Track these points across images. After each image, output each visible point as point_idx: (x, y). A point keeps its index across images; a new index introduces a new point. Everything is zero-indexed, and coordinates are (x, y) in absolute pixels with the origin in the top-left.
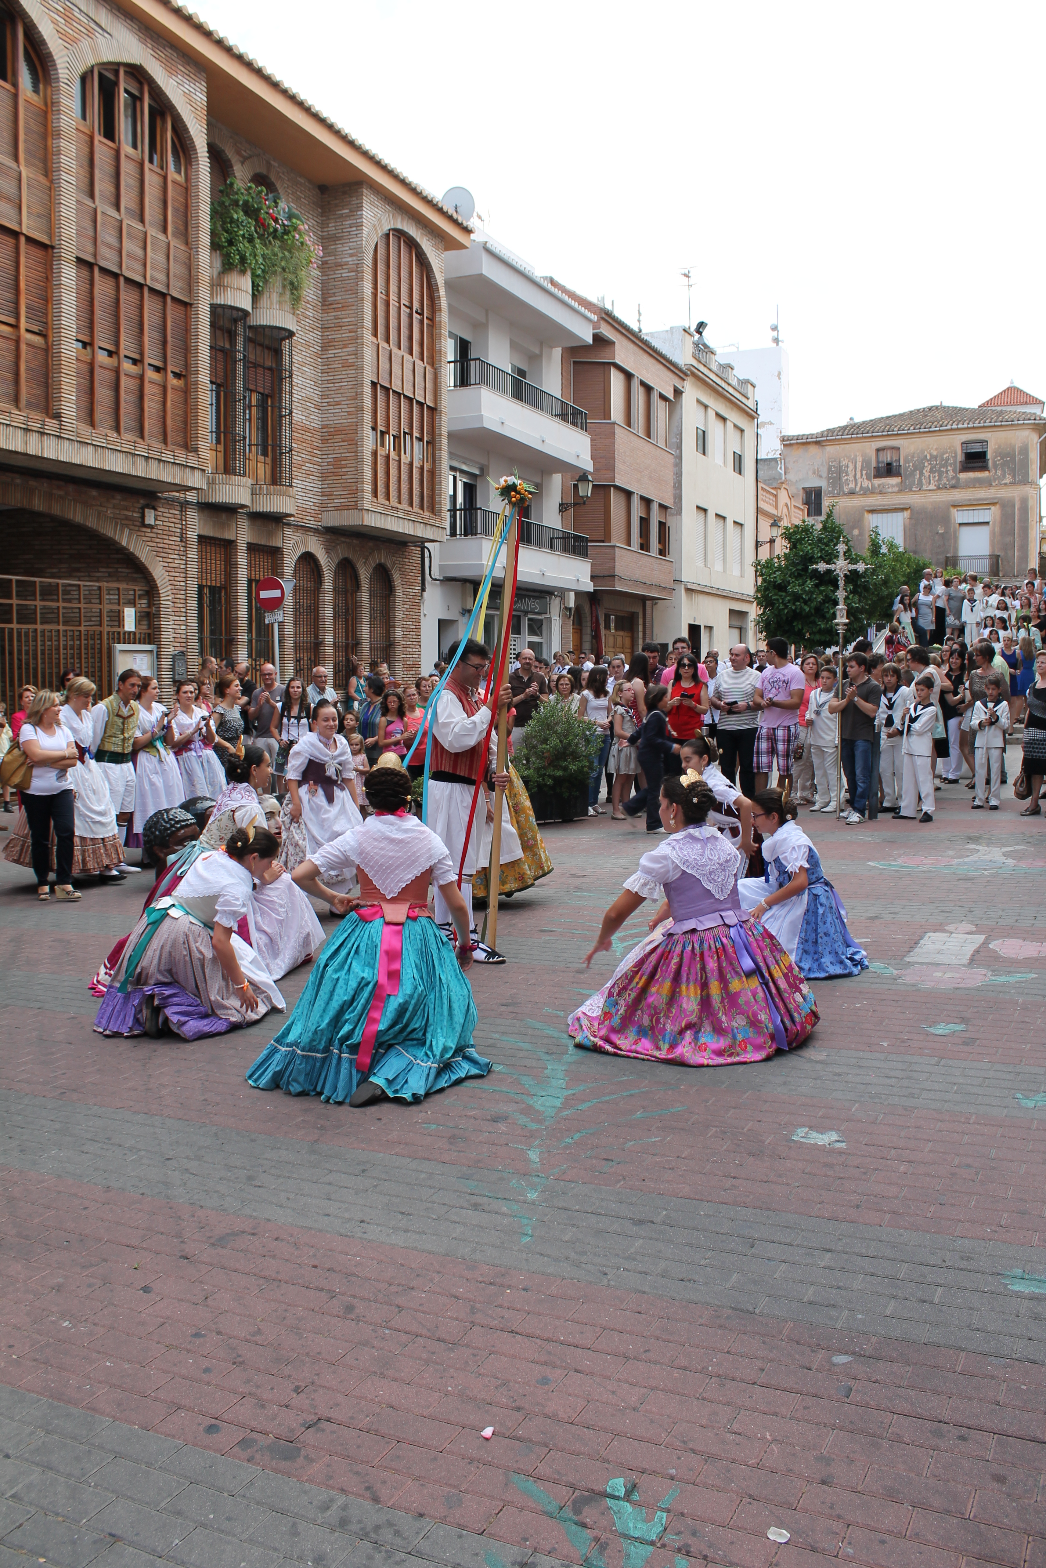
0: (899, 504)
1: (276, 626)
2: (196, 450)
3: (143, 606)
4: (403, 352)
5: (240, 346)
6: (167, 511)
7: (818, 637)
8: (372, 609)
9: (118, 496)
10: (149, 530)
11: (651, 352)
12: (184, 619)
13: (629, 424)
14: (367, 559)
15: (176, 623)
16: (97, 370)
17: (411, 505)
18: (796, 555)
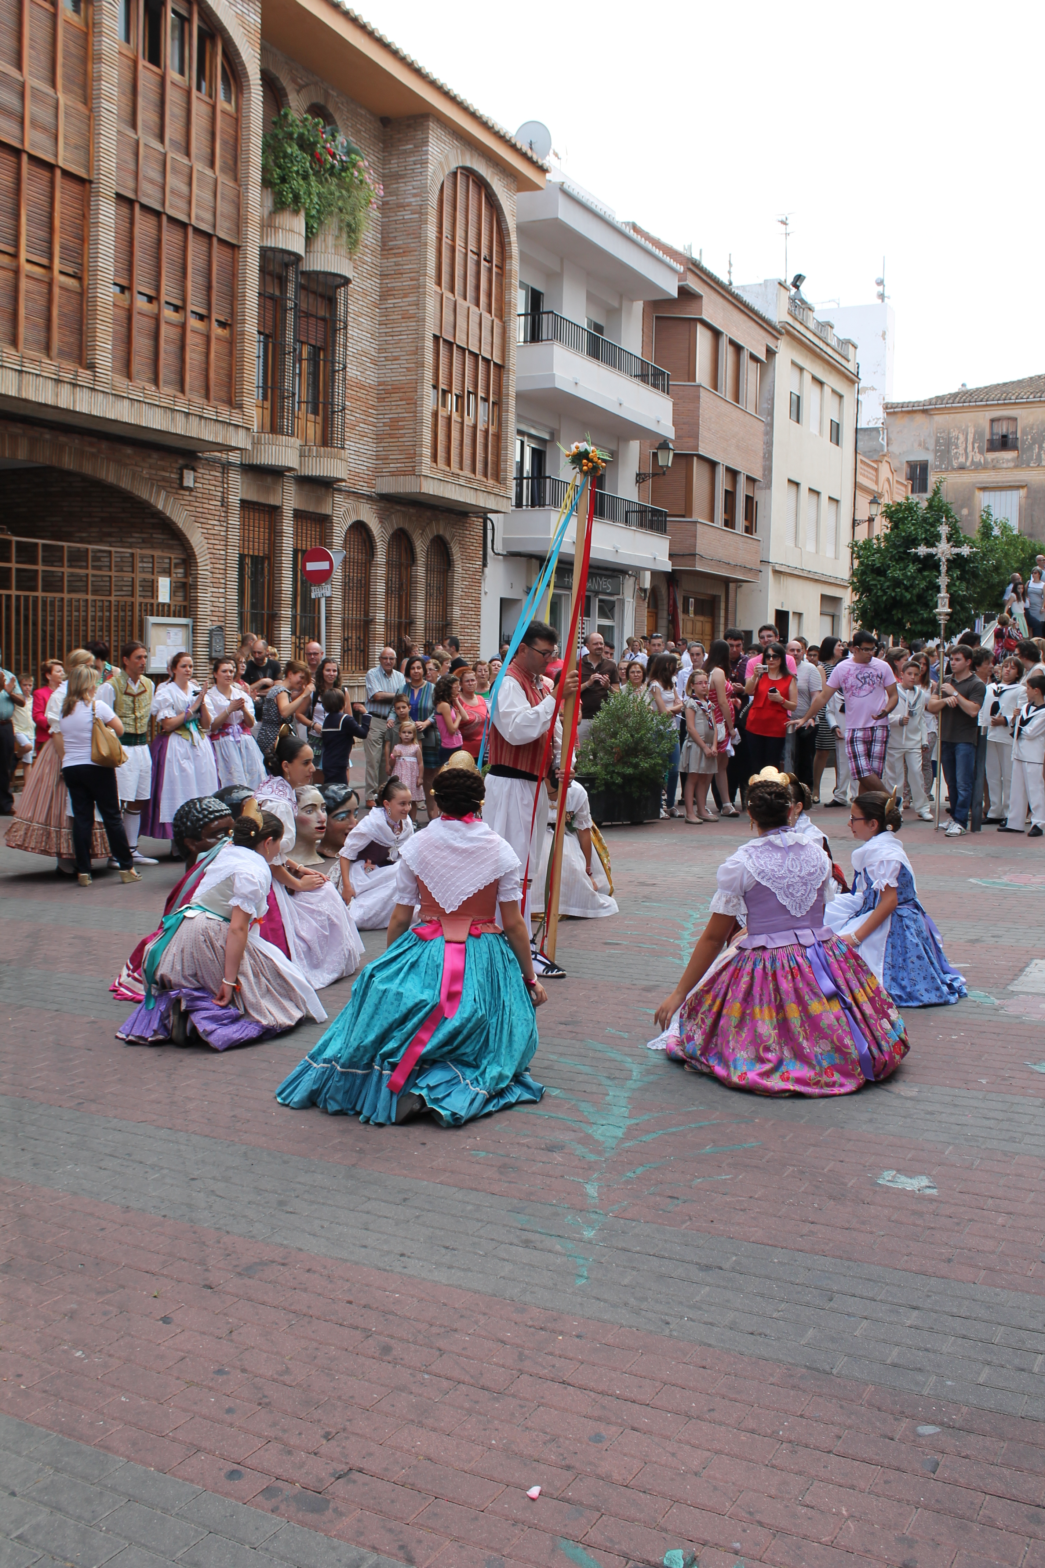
0: (1015, 481)
1: (323, 602)
2: (240, 407)
3: (179, 575)
4: (469, 303)
5: (291, 294)
6: (207, 472)
7: (919, 628)
8: (428, 585)
9: (155, 455)
10: (187, 493)
11: (742, 308)
12: (223, 590)
13: (715, 387)
14: (423, 531)
15: (214, 595)
16: (136, 318)
17: (474, 471)
18: (897, 536)
